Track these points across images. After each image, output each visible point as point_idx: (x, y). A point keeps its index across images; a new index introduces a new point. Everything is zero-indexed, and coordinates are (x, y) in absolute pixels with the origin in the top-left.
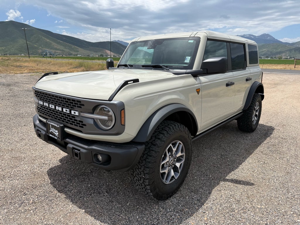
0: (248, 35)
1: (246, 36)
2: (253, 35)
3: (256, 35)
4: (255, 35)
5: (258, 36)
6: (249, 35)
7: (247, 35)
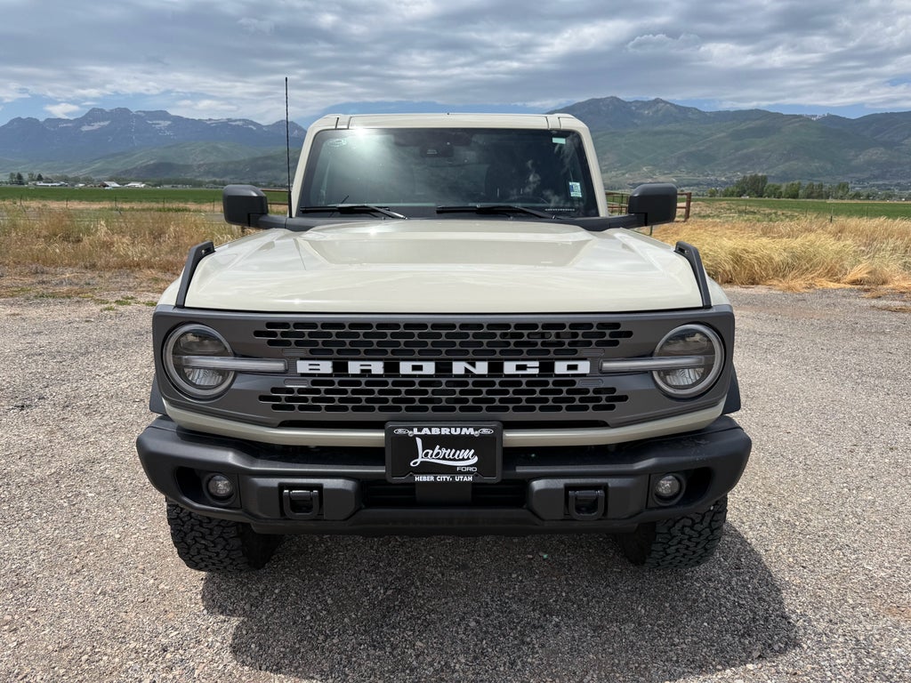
0: (240, 120)
1: (234, 123)
2: (255, 121)
3: (264, 122)
4: (259, 122)
5: (268, 126)
6: (243, 120)
7: (236, 121)
